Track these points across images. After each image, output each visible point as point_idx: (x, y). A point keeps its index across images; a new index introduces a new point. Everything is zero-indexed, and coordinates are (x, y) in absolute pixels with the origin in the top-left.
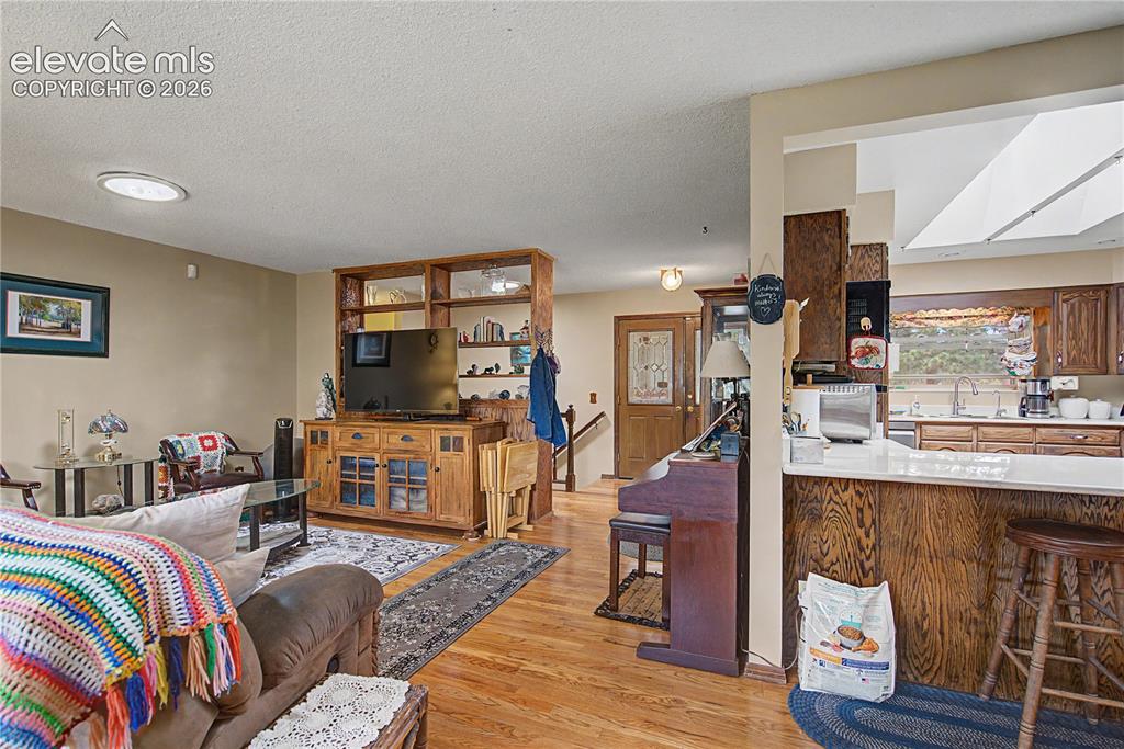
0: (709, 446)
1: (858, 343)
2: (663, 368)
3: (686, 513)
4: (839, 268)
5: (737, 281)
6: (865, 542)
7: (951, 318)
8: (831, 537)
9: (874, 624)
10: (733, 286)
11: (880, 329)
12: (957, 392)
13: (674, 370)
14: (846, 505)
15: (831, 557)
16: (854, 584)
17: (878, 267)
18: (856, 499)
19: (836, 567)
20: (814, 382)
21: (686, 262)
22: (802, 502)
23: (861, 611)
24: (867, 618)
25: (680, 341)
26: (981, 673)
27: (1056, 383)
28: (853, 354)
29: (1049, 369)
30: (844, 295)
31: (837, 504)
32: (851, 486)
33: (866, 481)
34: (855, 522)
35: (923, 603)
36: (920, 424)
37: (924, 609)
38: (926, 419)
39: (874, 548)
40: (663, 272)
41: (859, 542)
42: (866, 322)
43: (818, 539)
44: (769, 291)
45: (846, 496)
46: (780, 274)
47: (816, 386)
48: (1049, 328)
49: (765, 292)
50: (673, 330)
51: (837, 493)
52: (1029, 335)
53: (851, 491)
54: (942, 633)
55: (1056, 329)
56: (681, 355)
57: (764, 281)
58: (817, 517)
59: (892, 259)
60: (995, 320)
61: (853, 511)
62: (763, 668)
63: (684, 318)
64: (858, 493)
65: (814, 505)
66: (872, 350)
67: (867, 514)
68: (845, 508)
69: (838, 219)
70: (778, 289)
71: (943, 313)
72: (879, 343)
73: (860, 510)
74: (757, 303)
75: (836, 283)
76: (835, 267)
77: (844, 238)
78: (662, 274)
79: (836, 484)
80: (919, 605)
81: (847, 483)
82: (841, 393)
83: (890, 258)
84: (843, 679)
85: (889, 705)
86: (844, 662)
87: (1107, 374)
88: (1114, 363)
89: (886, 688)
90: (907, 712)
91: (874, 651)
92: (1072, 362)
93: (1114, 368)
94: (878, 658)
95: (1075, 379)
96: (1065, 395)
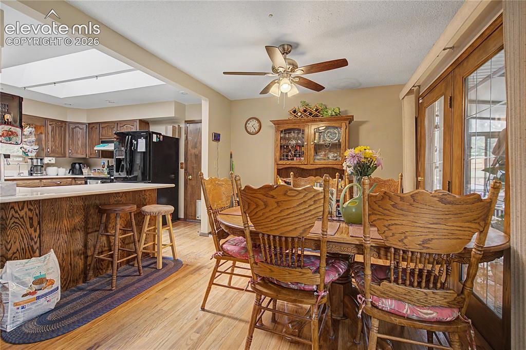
1: (3, 128)
6: (34, 234)
8: (14, 237)
9: (50, 271)
14: (22, 218)
15: (14, 249)
18: (28, 213)
24: (48, 270)
27: (47, 160)
29: (44, 154)
31: (16, 218)
32: (25, 206)
33: (34, 201)
34: (28, 226)
35: (63, 254)
37: (63, 257)
39: (39, 237)
41: (30, 235)
42: (8, 117)
43: (4, 242)
45: (22, 213)
48: (43, 136)
51: (16, 212)
53: (25, 209)
55: (47, 136)
58: (3, 229)
61: (27, 220)
64: (30, 209)
66: (14, 134)
67: (35, 218)
68: (22, 220)
72: (16, 129)
73: (31, 218)
79: (16, 208)
80: (61, 256)
81: (22, 205)
84: (37, 308)
85: (58, 307)
86: (38, 298)
87: (65, 157)
88: (67, 153)
89: (57, 299)
90: (67, 303)
91: (53, 284)
92: (53, 151)
93: (67, 155)
94: (54, 287)
95: (54, 159)
96: (49, 165)
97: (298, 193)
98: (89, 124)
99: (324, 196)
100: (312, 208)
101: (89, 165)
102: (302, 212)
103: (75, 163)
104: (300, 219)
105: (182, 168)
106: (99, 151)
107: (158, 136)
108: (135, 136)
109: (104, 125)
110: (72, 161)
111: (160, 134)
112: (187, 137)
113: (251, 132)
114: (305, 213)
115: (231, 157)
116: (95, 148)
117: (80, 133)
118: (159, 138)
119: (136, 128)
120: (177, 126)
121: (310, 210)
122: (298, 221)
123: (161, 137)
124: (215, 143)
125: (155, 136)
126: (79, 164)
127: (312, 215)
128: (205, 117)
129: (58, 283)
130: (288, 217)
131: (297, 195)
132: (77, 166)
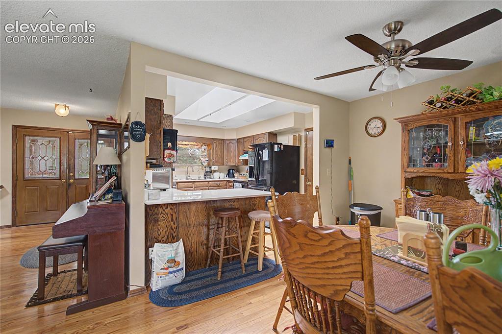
0: (104, 197)
1: (167, 152)
2: (46, 158)
3: (97, 231)
4: (161, 123)
5: (108, 119)
6: (173, 226)
7: (186, 145)
8: (162, 227)
9: (178, 255)
10: (106, 121)
11: (174, 148)
12: (188, 171)
13: (60, 160)
14: (167, 214)
15: (162, 235)
16: (170, 243)
17: (169, 124)
18: (170, 211)
19: (164, 239)
20: (150, 167)
21: (73, 103)
22: (151, 216)
23: (174, 251)
24: (176, 254)
25: (65, 145)
26: (206, 261)
27: (213, 168)
28: (165, 156)
29: (211, 163)
30: (162, 133)
31: (164, 214)
32: (169, 207)
33: (174, 203)
34: (170, 220)
35: (191, 243)
36: (177, 183)
37: (192, 245)
38: (179, 181)
39: (176, 228)
40: (56, 105)
41: (172, 227)
42: (170, 144)
43: (157, 229)
44: (139, 128)
45: (167, 211)
46: (144, 122)
47: (151, 169)
48: (211, 151)
49: (138, 128)
50: (60, 138)
51: (164, 210)
52: (206, 153)
53: (169, 208)
54: (196, 251)
55: (213, 151)
56: (65, 151)
57: (137, 123)
58: (156, 221)
59: (174, 121)
60: (198, 147)
61: (169, 216)
62: (137, 290)
63: (68, 132)
64: (171, 209)
65: (155, 216)
66: (172, 155)
67: (174, 215)
68: (166, 215)
69: (160, 102)
70: (143, 128)
71: (184, 143)
72: (174, 152)
73: (172, 215)
74: (134, 132)
75: (159, 128)
76: (159, 122)
77: (162, 110)
78: (55, 107)
79: (163, 207)
80: (190, 244)
81: (167, 205)
82: (159, 171)
83: (173, 121)
84: (169, 279)
85: (183, 282)
86: (170, 273)
87: (223, 165)
88: (225, 162)
89: (182, 277)
90: (189, 281)
91: (179, 265)
92: (217, 161)
93: (225, 164)
94: (180, 267)
95: (217, 166)
96: (215, 171)
97: (320, 237)
98: (238, 139)
99: (361, 248)
100: (343, 263)
101: (238, 171)
102: (331, 265)
103: (230, 170)
104: (328, 274)
105: (302, 174)
106: (243, 160)
107: (279, 146)
108: (262, 147)
109: (246, 140)
110: (227, 168)
111: (281, 144)
112: (306, 144)
113: (373, 133)
114: (333, 268)
115: (350, 163)
116: (240, 158)
117: (233, 146)
118: (280, 148)
119: (264, 140)
120: (297, 135)
121: (341, 266)
122: (326, 276)
123: (282, 146)
124: (328, 150)
125: (276, 146)
126: (232, 170)
127: (344, 273)
128: (316, 125)
129: (183, 265)
130: (312, 266)
131: (319, 240)
132: (231, 171)
